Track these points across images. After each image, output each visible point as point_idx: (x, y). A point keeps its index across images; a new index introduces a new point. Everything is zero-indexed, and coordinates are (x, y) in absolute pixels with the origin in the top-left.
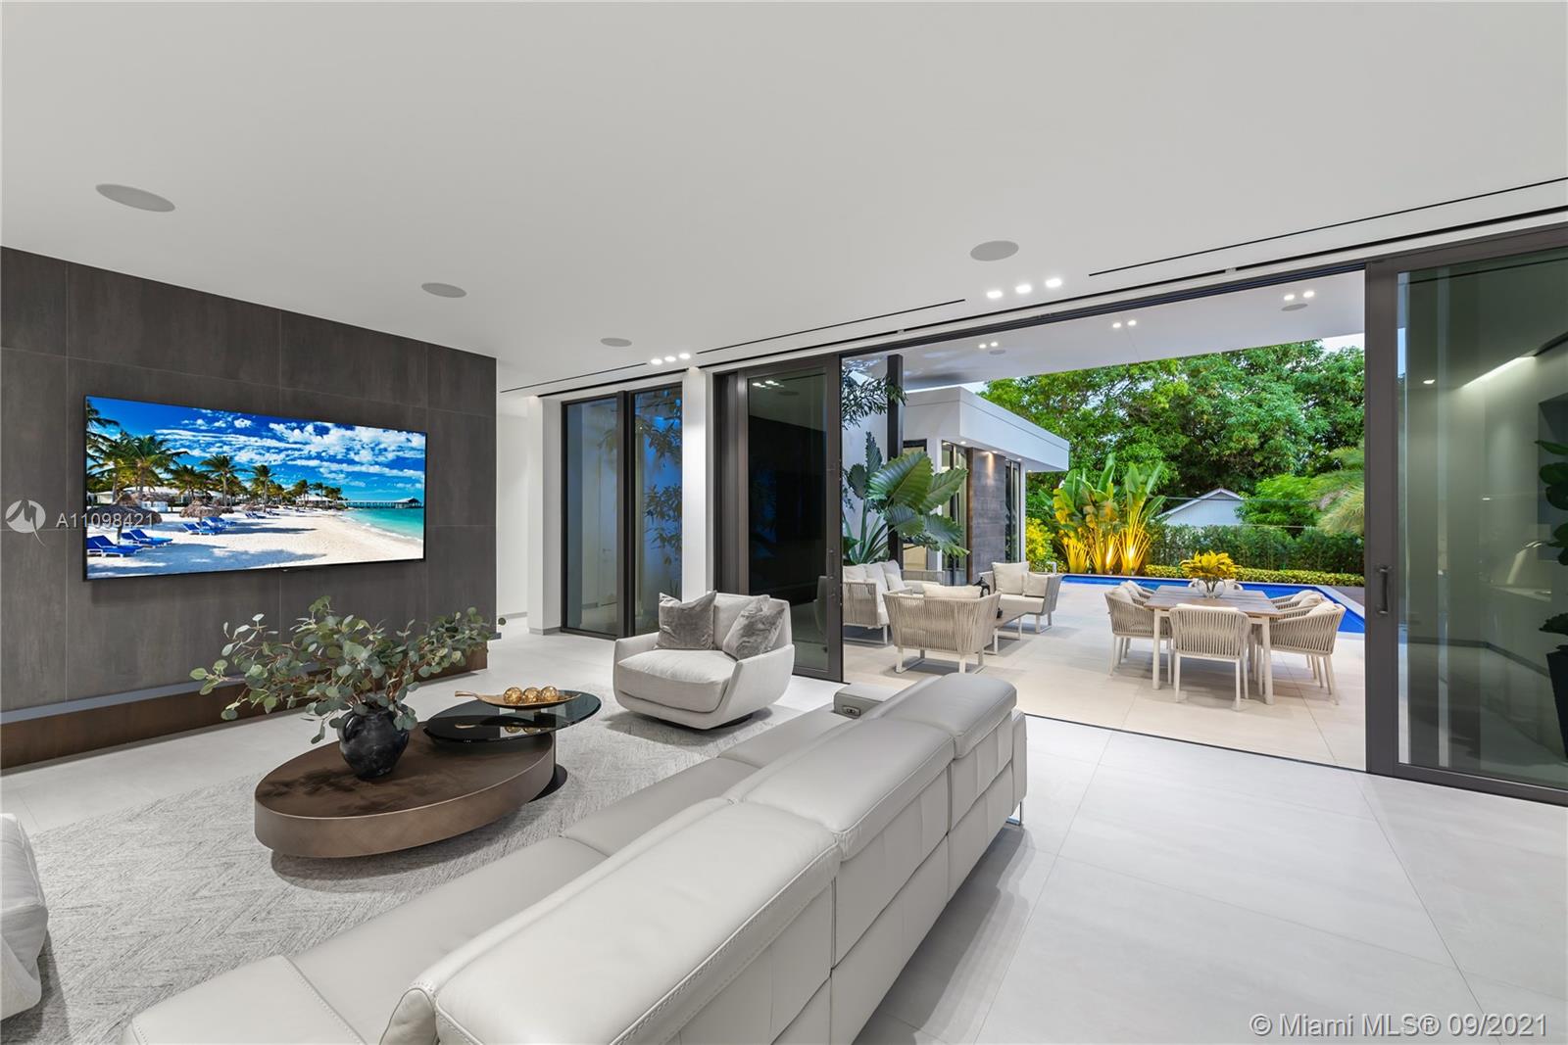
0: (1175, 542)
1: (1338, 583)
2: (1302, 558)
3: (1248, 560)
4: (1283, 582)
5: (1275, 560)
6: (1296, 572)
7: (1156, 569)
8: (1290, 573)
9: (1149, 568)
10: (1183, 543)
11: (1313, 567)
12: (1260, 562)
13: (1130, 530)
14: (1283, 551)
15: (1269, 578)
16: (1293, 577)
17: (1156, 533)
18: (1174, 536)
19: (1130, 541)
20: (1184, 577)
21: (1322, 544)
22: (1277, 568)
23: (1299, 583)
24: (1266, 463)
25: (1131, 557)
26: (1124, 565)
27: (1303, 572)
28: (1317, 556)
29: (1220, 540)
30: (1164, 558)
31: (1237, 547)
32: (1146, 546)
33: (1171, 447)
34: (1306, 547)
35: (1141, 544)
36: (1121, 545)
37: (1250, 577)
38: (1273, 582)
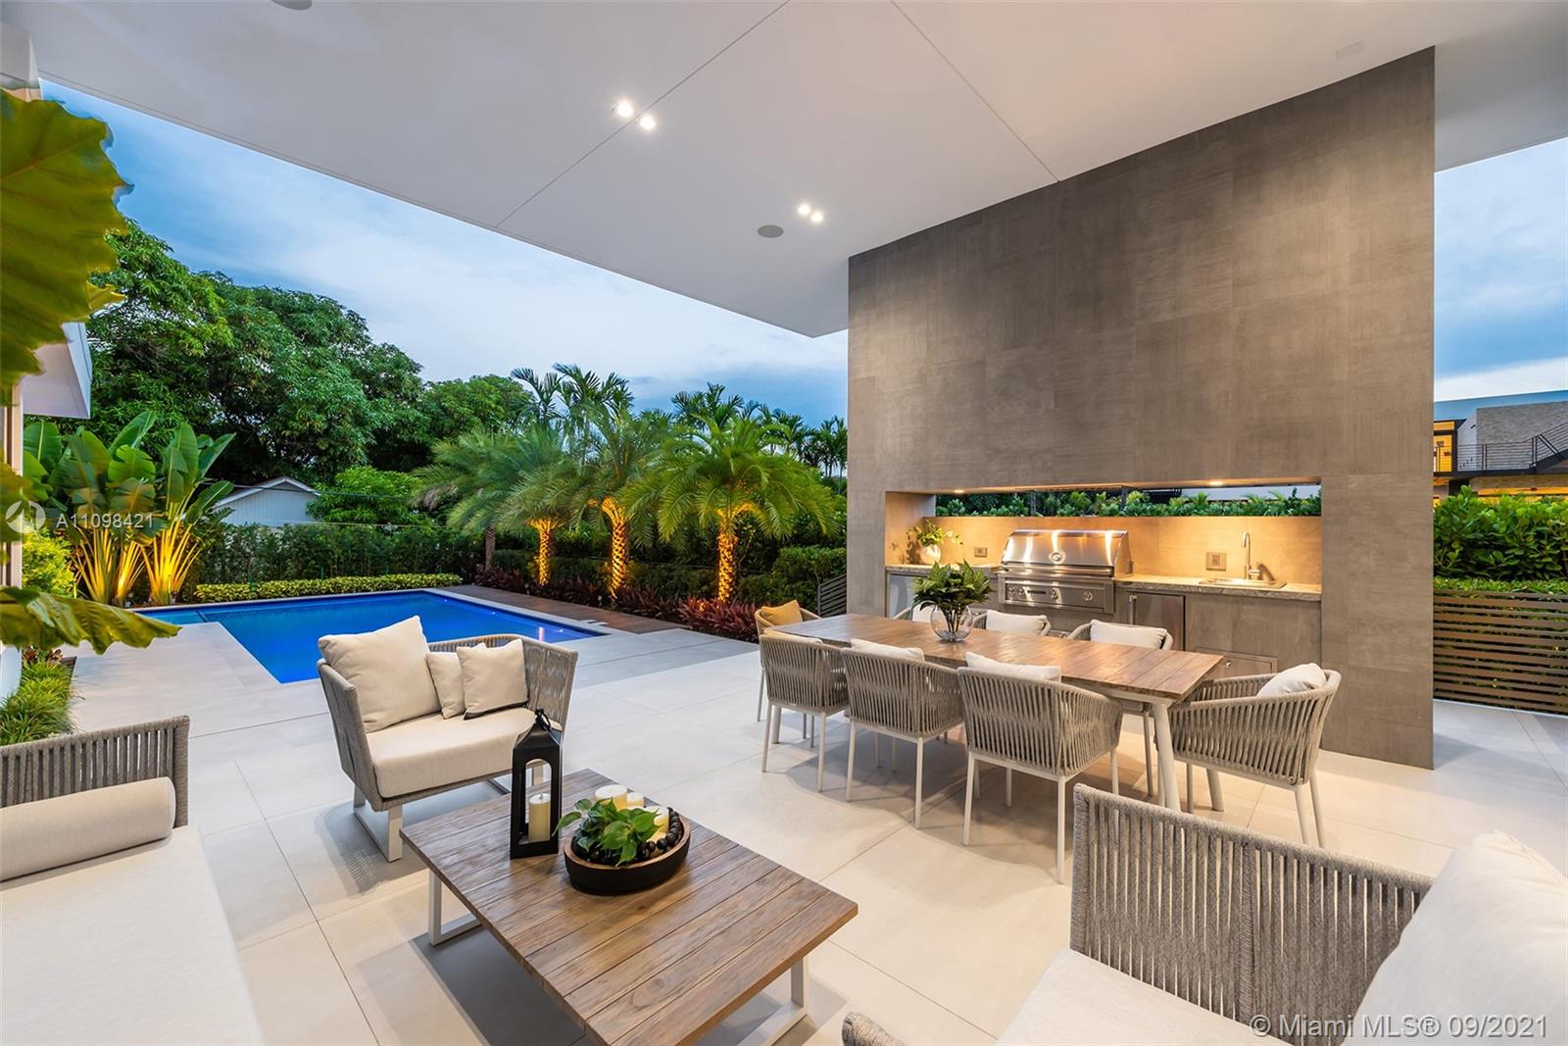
0: (240, 549)
1: (438, 584)
3: (342, 567)
4: (387, 589)
6: (400, 577)
7: (216, 590)
8: (393, 578)
9: (202, 589)
10: (254, 549)
11: (410, 570)
12: (356, 568)
13: (168, 535)
15: (372, 586)
16: (397, 583)
17: (211, 535)
18: (237, 540)
19: (167, 549)
20: (260, 597)
22: (376, 574)
23: (403, 588)
24: (332, 452)
25: (167, 573)
26: (155, 587)
27: (405, 576)
29: (306, 543)
30: (223, 572)
31: (328, 551)
32: (193, 556)
33: (197, 414)
35: (185, 554)
36: (151, 558)
37: (351, 588)
38: (378, 590)
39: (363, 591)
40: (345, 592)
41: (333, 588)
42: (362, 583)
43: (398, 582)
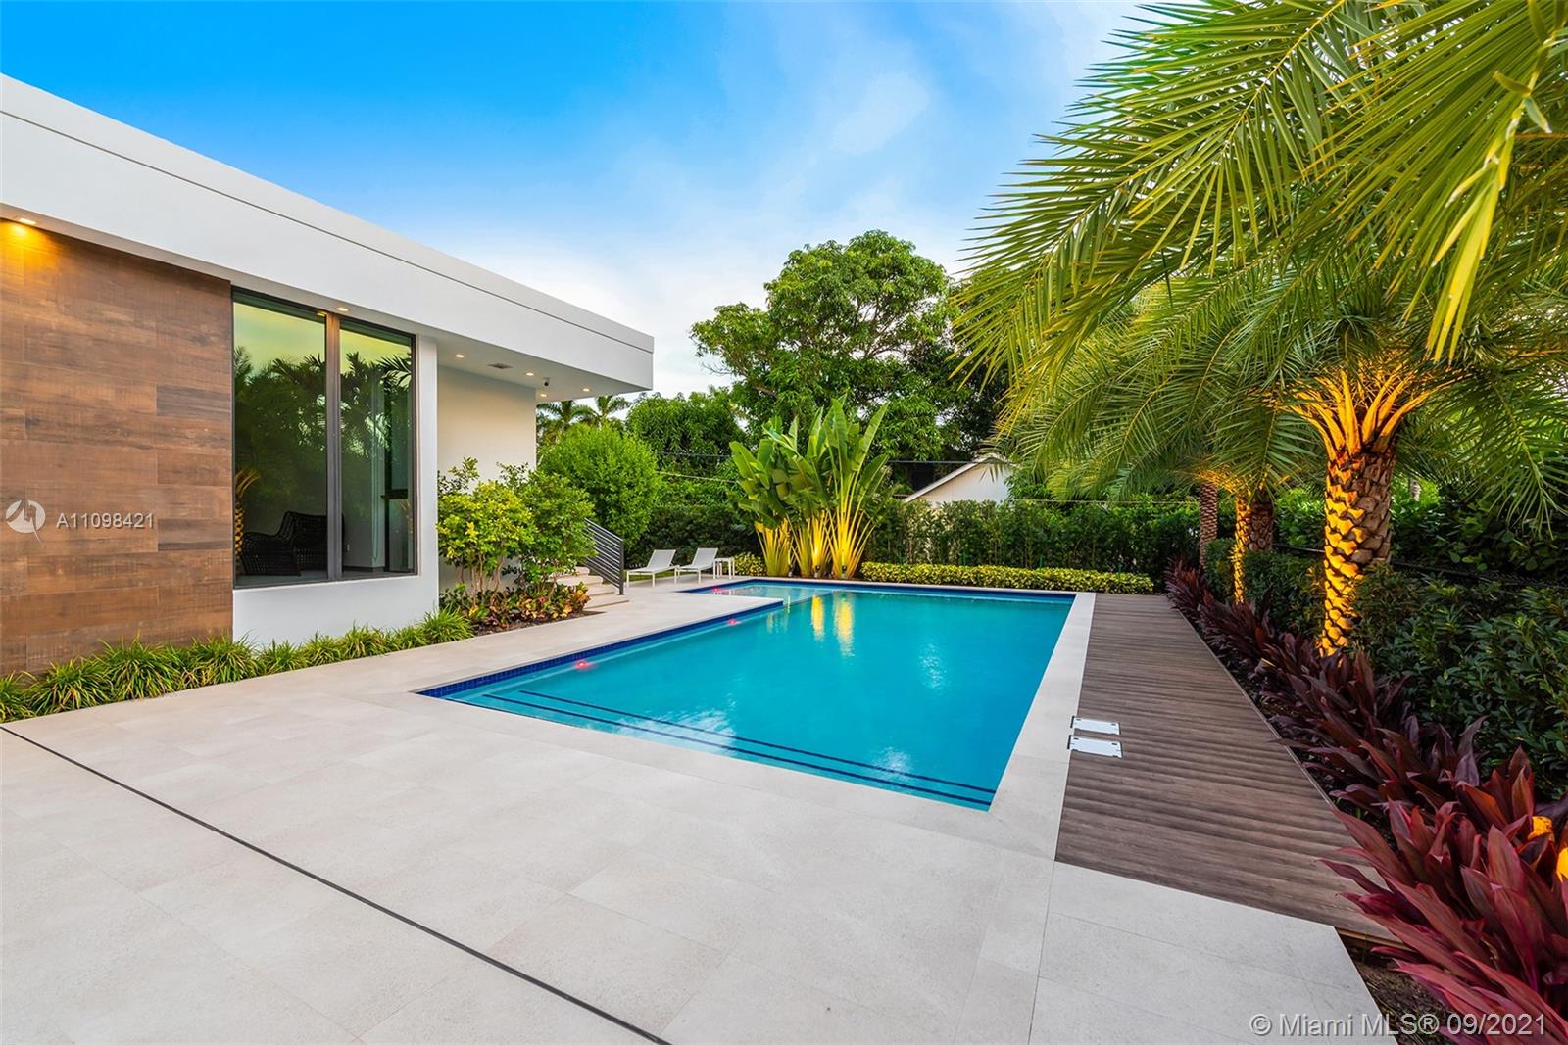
1: (1113, 588)
2: (1072, 549)
3: (996, 553)
4: (1037, 587)
5: (1034, 553)
6: (1056, 572)
8: (1047, 572)
9: (868, 567)
11: (1085, 563)
13: (843, 511)
14: (1045, 538)
15: (1019, 580)
16: (1050, 579)
19: (843, 530)
20: (903, 581)
21: (1097, 526)
22: (1030, 565)
25: (844, 551)
26: (836, 563)
27: (1067, 571)
28: (1091, 546)
32: (866, 533)
34: (1076, 531)
35: (858, 532)
36: (831, 534)
37: (994, 580)
38: (1026, 587)
39: (1006, 586)
40: (988, 585)
41: (976, 579)
42: (1008, 576)
43: (1052, 579)
